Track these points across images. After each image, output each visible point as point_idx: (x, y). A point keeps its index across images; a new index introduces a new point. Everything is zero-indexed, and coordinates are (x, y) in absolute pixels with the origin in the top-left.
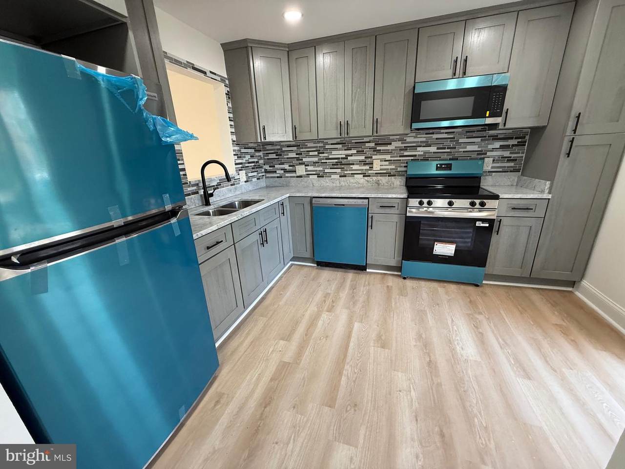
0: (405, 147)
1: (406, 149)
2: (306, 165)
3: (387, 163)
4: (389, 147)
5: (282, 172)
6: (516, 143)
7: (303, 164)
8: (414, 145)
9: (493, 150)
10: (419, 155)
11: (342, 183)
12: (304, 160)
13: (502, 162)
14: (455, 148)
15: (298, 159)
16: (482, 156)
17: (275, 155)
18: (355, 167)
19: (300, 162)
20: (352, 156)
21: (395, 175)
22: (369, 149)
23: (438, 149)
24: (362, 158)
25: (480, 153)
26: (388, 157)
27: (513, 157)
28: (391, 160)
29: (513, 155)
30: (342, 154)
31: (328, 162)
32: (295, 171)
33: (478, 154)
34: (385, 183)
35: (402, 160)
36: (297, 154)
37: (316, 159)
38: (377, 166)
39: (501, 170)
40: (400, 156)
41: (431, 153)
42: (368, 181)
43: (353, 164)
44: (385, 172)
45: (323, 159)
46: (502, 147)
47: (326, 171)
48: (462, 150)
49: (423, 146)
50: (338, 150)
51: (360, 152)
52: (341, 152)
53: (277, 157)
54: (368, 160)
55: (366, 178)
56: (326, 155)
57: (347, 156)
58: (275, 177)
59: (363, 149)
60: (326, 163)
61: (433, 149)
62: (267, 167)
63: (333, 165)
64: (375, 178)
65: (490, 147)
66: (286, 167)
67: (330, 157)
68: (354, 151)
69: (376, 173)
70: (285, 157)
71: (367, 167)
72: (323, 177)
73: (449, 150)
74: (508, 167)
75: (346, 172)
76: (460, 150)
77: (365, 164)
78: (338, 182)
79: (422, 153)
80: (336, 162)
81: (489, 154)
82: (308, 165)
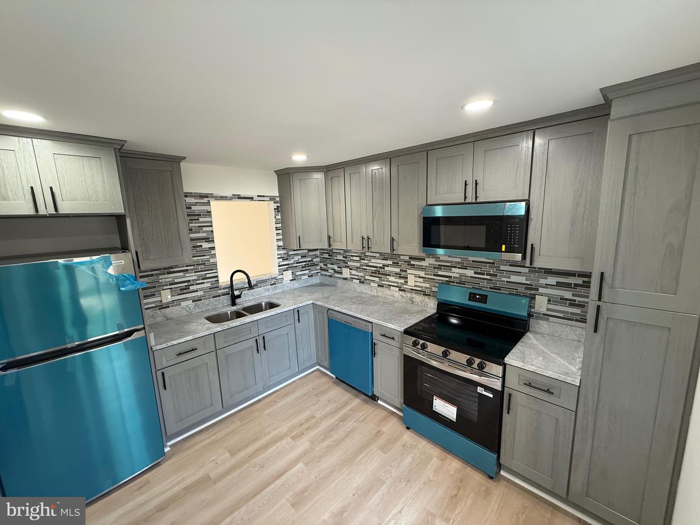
0: (439, 265)
1: (440, 267)
2: (350, 269)
3: (421, 280)
4: (423, 263)
5: (332, 271)
6: (581, 283)
7: (347, 267)
8: (449, 264)
9: (547, 286)
10: (454, 277)
11: (379, 293)
12: (349, 263)
13: (563, 304)
14: (496, 276)
15: (344, 262)
16: (533, 292)
17: (327, 254)
18: (391, 278)
19: (346, 265)
20: (388, 266)
21: (430, 295)
22: (404, 262)
23: (475, 273)
24: (398, 270)
25: (529, 287)
26: (422, 274)
27: (579, 301)
28: (426, 278)
29: (577, 299)
30: (380, 263)
31: (369, 270)
32: (342, 273)
33: (526, 288)
34: (419, 302)
35: (437, 280)
36: (343, 257)
37: (358, 265)
38: (412, 281)
39: (561, 315)
40: (434, 275)
41: (468, 277)
42: (402, 296)
43: (390, 275)
44: (419, 289)
45: (364, 266)
46: (559, 284)
47: (367, 277)
48: (506, 280)
49: (459, 268)
50: (376, 259)
51: (395, 264)
52: (378, 261)
53: (329, 257)
54: (403, 274)
55: (401, 293)
56: (366, 262)
57: (384, 266)
58: (327, 275)
59: (398, 261)
60: (366, 269)
61: (470, 273)
62: (322, 265)
63: (372, 272)
64: (409, 295)
65: (543, 281)
66: (335, 267)
67: (370, 264)
68: (390, 262)
69: (411, 289)
70: (335, 258)
71: (402, 281)
72: (364, 283)
73: (488, 277)
74: (572, 314)
75: (383, 282)
76: (503, 279)
77: (401, 277)
78: (375, 291)
79: (458, 276)
80: (375, 270)
81: (541, 290)
82: (352, 269)
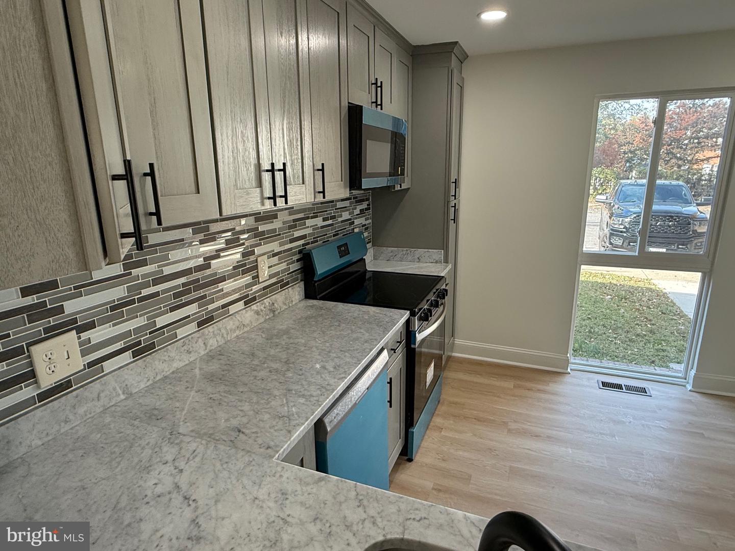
2: (80, 330)
3: (277, 260)
8: (303, 215)
9: (357, 216)
12: (71, 307)
15: (38, 312)
16: (352, 227)
19: (53, 321)
21: (289, 283)
22: (248, 231)
26: (276, 246)
27: (367, 225)
28: (281, 253)
29: (366, 222)
30: (194, 254)
31: (163, 292)
33: (350, 224)
35: (294, 248)
37: (118, 293)
38: (264, 271)
40: (291, 241)
45: (146, 285)
46: (361, 212)
47: (161, 322)
50: (182, 246)
51: (233, 243)
52: (191, 251)
57: (208, 259)
59: (237, 233)
60: (157, 294)
63: (176, 296)
67: (167, 271)
69: (263, 289)
72: (152, 346)
73: (331, 222)
75: (209, 308)
77: (245, 272)
79: (311, 231)
80: (183, 285)
81: (355, 223)
82: (91, 326)
